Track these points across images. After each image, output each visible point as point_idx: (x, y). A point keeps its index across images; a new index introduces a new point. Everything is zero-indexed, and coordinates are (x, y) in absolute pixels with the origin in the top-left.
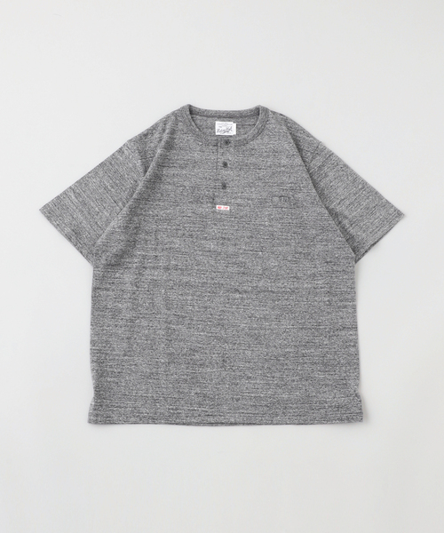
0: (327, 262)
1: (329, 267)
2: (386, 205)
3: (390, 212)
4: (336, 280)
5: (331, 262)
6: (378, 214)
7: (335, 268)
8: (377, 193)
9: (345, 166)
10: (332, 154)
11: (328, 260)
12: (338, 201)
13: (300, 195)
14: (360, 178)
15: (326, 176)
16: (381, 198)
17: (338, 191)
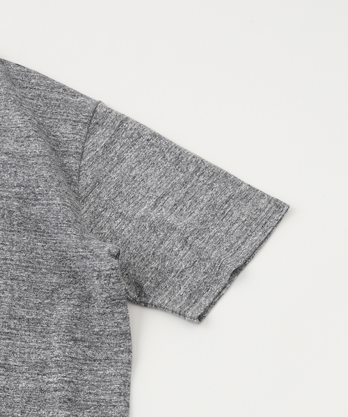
0: (75, 340)
1: (79, 350)
2: (250, 194)
3: (261, 206)
4: (89, 377)
5: (82, 340)
6: (236, 214)
7: (89, 353)
8: (226, 175)
9: (155, 135)
10: (124, 120)
11: (78, 336)
12: (152, 202)
13: (34, 210)
14: (188, 154)
15: (121, 160)
16: (236, 183)
17: (149, 183)
